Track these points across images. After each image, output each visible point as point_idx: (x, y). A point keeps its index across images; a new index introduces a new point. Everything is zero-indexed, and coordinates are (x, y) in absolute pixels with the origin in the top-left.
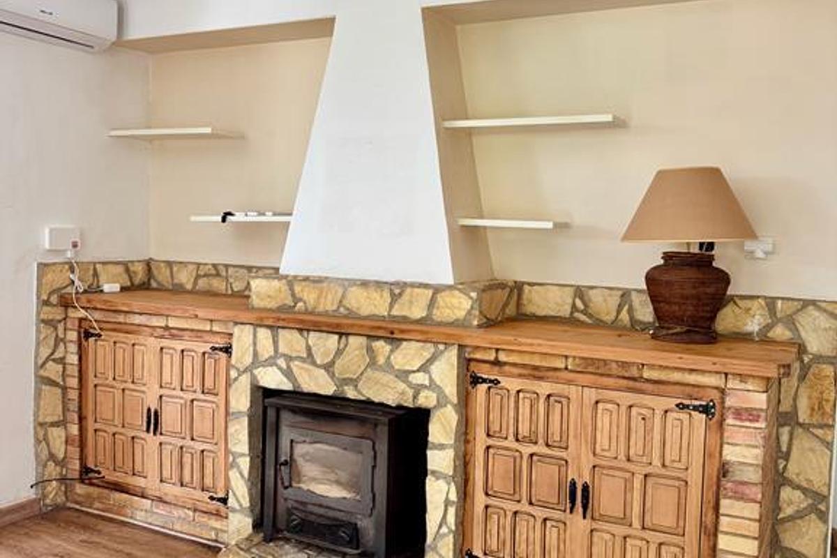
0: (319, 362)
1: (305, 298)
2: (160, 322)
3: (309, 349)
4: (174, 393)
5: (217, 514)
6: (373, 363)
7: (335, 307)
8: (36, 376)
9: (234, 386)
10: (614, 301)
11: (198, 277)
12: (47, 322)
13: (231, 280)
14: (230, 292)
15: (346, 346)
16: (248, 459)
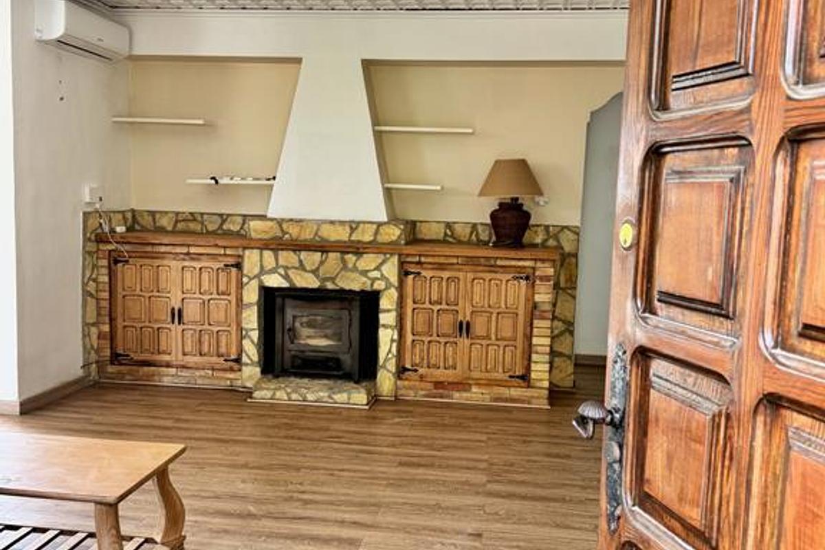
0: (308, 268)
1: (291, 232)
2: (185, 250)
3: (301, 261)
4: (195, 296)
5: (231, 370)
6: (345, 267)
7: (312, 237)
8: (83, 290)
9: (246, 288)
10: (468, 230)
11: (177, 222)
12: (90, 253)
13: (206, 223)
14: (204, 231)
15: (326, 259)
16: (257, 332)
